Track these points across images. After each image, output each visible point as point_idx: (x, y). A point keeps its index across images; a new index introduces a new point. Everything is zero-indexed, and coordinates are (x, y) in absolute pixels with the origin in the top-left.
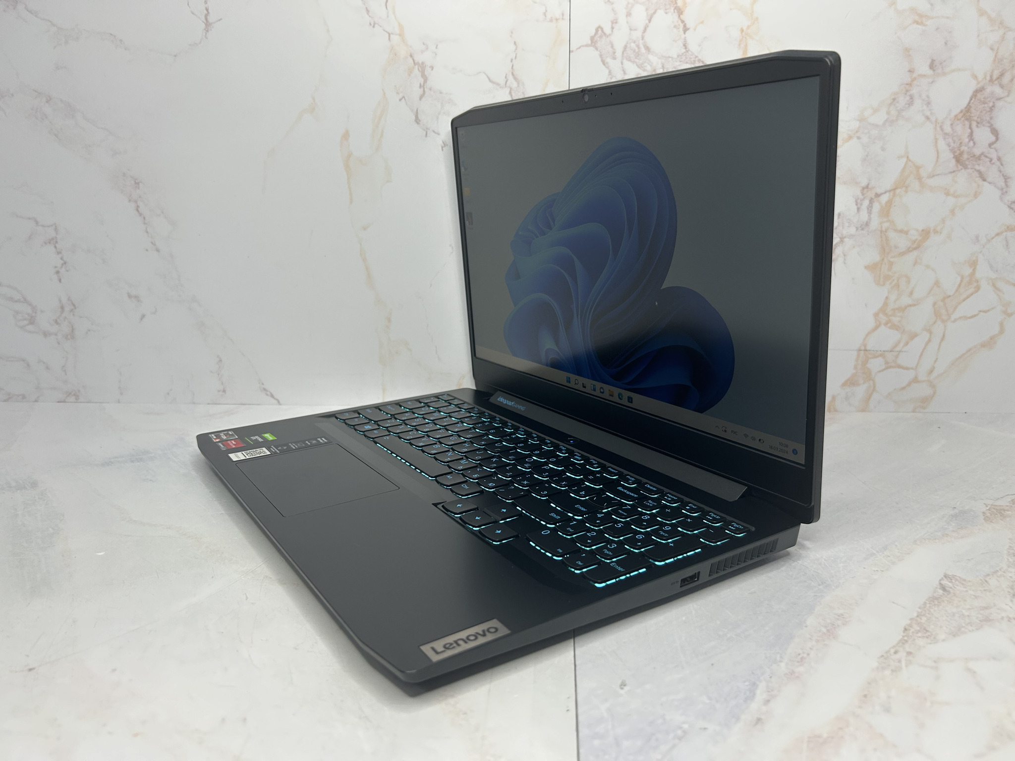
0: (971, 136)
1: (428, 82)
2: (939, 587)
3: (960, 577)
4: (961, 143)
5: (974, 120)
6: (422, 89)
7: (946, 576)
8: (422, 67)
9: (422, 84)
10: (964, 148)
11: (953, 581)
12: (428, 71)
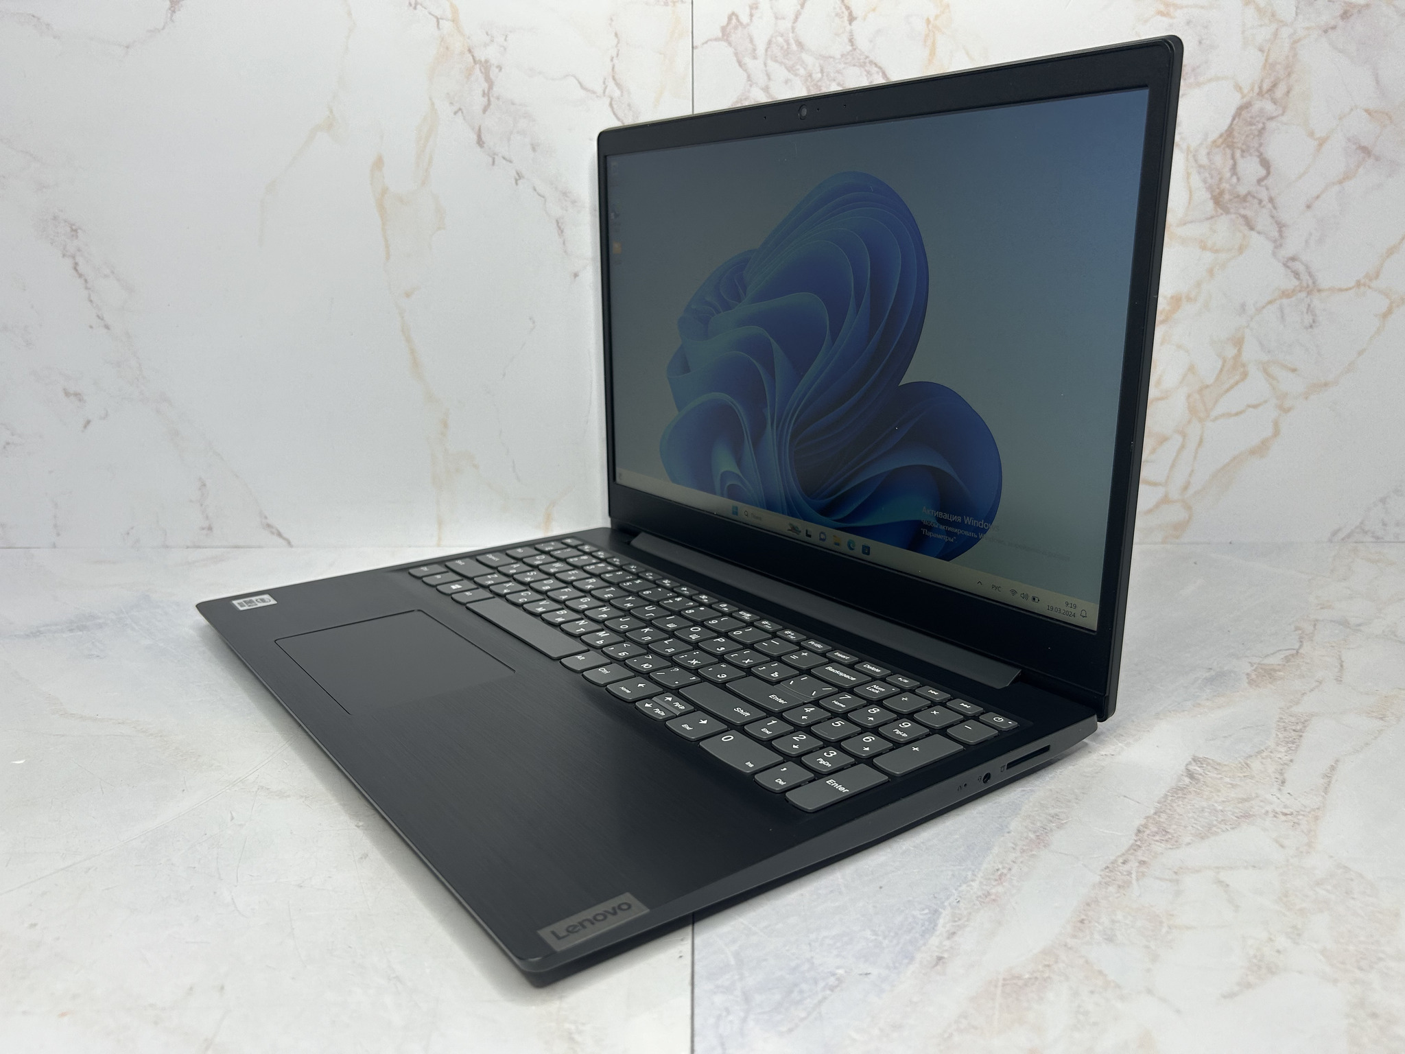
0: (1234, 168)
1: (495, 89)
2: (1185, 774)
3: (1213, 760)
4: (1221, 179)
5: (1238, 148)
6: (486, 98)
7: (1195, 760)
8: (486, 67)
9: (486, 92)
10: (1225, 185)
11: (1204, 766)
12: (494, 72)
